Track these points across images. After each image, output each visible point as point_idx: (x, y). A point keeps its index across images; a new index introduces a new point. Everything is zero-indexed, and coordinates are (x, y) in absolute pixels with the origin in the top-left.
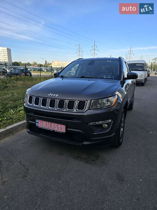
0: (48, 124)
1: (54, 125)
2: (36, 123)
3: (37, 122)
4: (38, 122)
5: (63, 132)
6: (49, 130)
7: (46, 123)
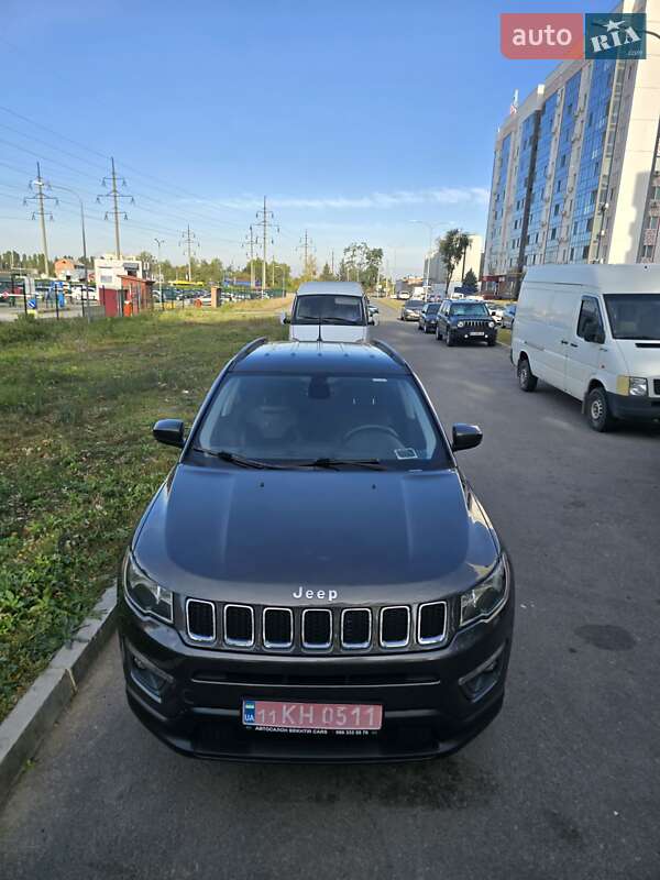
0: (306, 711)
1: (331, 710)
2: (245, 716)
3: (247, 710)
4: (253, 710)
5: (370, 731)
6: (309, 731)
7: (294, 707)
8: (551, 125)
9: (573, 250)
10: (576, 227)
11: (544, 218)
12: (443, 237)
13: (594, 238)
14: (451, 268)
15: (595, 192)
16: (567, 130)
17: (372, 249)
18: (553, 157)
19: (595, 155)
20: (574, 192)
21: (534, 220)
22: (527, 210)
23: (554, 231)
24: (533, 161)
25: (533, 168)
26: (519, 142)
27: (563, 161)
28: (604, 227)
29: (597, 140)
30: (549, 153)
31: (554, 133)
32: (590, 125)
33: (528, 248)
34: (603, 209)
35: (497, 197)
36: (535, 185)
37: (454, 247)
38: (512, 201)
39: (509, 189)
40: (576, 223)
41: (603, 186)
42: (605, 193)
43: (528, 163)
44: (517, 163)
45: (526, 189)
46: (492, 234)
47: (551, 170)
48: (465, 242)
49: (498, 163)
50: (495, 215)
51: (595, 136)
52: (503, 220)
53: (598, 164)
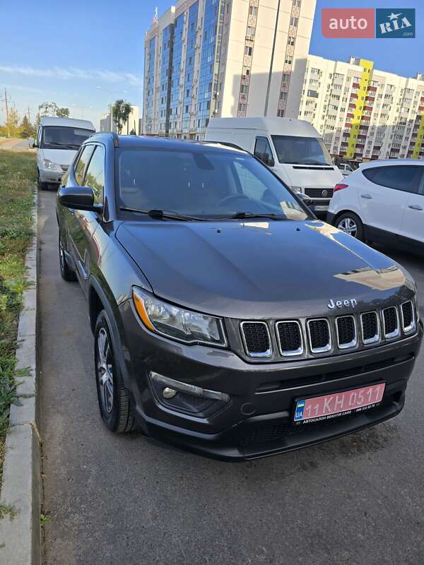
0: (340, 399)
1: (355, 394)
2: (296, 414)
3: (298, 408)
4: (303, 407)
5: (375, 404)
7: (332, 398)
8: (181, 35)
9: (199, 121)
10: (200, 106)
11: (180, 98)
12: (113, 104)
13: (211, 114)
14: (120, 127)
15: (211, 84)
16: (192, 41)
17: (60, 108)
18: (184, 57)
19: (209, 59)
20: (198, 82)
21: (173, 98)
22: (169, 92)
23: (187, 107)
24: (171, 58)
25: (171, 64)
26: (161, 44)
27: (190, 60)
28: (217, 107)
29: (210, 50)
30: (181, 55)
31: (184, 41)
32: (206, 39)
33: (171, 117)
34: (215, 96)
35: (149, 80)
36: (173, 75)
37: (121, 112)
38: (159, 84)
39: (156, 75)
40: (200, 103)
41: (215, 80)
42: (216, 85)
43: (168, 59)
44: (160, 58)
45: (167, 77)
46: (147, 104)
47: (183, 66)
48: (128, 110)
49: (148, 57)
50: (148, 92)
51: (209, 47)
52: (154, 96)
53: (212, 66)
